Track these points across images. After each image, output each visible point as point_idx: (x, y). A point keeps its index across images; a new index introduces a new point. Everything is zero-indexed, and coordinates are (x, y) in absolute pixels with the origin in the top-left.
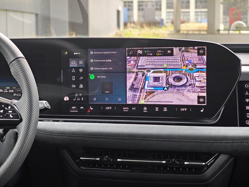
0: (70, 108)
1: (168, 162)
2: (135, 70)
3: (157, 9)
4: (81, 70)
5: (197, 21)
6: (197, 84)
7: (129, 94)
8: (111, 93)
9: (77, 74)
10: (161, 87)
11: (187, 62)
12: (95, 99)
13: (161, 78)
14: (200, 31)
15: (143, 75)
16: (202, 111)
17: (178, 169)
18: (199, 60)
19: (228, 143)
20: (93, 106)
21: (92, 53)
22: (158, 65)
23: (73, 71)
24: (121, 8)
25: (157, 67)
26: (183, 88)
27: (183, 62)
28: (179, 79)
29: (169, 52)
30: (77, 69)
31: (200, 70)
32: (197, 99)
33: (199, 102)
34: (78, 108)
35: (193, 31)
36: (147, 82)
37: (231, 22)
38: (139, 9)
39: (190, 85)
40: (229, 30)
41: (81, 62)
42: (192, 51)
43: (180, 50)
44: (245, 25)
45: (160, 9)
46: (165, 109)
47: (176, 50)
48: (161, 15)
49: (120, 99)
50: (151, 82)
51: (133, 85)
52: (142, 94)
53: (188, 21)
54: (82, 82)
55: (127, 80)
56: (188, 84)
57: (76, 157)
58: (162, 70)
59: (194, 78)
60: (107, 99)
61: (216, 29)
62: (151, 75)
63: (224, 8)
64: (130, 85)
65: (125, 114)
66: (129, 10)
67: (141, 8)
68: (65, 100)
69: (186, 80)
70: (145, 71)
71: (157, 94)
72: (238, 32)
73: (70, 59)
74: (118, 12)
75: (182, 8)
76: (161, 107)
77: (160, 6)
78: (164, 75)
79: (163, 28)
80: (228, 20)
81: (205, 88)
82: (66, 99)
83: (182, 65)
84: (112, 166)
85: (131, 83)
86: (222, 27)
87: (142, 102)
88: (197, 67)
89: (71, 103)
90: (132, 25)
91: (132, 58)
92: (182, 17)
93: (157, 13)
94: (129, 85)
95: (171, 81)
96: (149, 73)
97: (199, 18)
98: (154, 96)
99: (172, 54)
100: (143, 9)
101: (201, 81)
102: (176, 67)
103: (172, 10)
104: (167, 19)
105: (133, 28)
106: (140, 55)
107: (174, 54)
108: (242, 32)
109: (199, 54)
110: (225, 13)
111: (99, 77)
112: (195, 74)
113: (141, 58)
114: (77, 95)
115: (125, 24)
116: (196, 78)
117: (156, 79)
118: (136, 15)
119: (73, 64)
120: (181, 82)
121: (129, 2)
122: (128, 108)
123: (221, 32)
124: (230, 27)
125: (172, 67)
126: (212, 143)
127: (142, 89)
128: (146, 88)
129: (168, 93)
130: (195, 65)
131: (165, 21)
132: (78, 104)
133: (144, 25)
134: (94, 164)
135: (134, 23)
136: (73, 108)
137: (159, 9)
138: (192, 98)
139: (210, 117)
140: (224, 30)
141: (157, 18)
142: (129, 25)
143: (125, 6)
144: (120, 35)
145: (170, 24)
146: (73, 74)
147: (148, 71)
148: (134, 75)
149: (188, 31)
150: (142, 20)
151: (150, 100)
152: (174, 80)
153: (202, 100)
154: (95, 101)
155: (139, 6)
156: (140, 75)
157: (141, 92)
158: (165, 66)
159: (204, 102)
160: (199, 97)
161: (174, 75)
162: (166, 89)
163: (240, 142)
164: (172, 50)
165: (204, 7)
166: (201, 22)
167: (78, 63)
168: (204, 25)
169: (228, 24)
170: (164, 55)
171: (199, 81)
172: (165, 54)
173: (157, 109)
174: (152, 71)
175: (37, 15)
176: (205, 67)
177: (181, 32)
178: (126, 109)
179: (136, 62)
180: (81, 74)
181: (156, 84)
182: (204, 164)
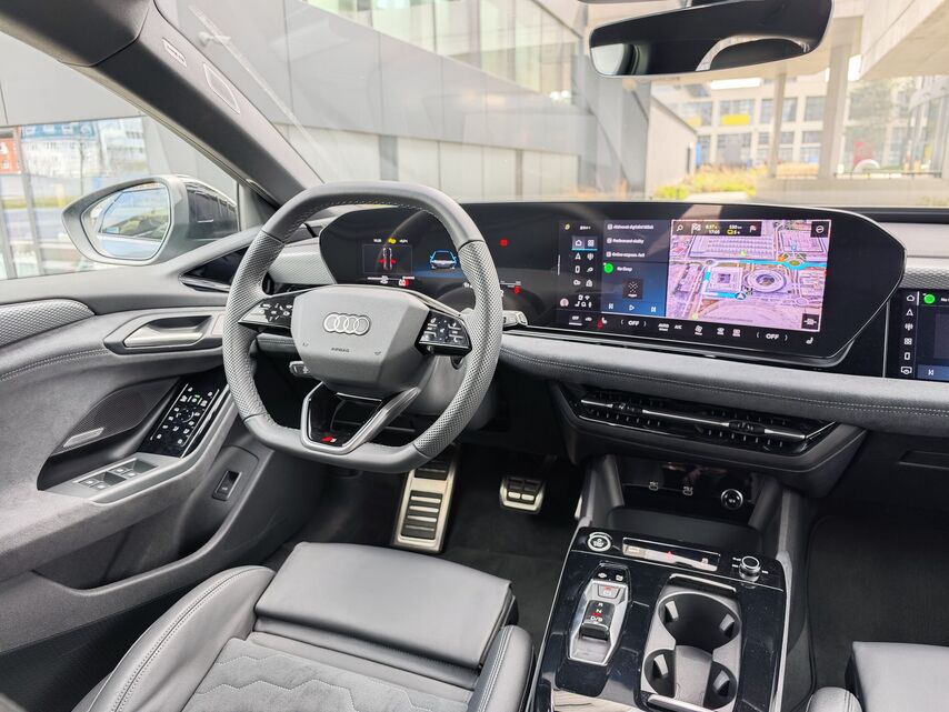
0: (569, 319)
1: (733, 425)
2: (686, 260)
3: (744, 146)
4: (590, 257)
5: (802, 160)
6: (805, 291)
7: (672, 301)
8: (640, 297)
9: (584, 263)
10: (731, 293)
11: (787, 249)
12: (611, 306)
13: (732, 277)
14: (806, 175)
15: (699, 269)
16: (809, 342)
17: (751, 439)
18: (814, 246)
19: (858, 408)
20: (606, 316)
21: (610, 227)
22: (730, 252)
23: (578, 257)
24: (692, 145)
25: (727, 255)
26: (775, 297)
27: (780, 249)
28: (769, 280)
29: (753, 228)
30: (584, 254)
31: (813, 265)
32: (801, 318)
33: (804, 325)
34: (582, 319)
35: (796, 175)
36: (705, 282)
37: (857, 161)
38: (719, 147)
39: (789, 292)
40: (851, 174)
41: (591, 243)
42: (800, 227)
43: (775, 226)
44: (877, 165)
45: (749, 145)
46: (736, 333)
47: (767, 225)
48: (749, 154)
49: (654, 309)
50: (714, 283)
51: (679, 285)
52: (694, 303)
53: (790, 160)
54: (590, 276)
55: (669, 277)
56: (785, 290)
57: (573, 399)
58: (736, 261)
59: (797, 280)
60: (631, 308)
61: (832, 171)
62: (714, 269)
63: (847, 140)
64: (675, 285)
65: (662, 334)
66: (704, 147)
67: (722, 144)
68: (562, 304)
69: (782, 282)
70: (704, 262)
71: (723, 305)
72: (866, 176)
73: (574, 238)
74: (689, 150)
75: (782, 142)
76: (729, 328)
77: (750, 140)
78: (739, 270)
79: (751, 170)
80: (852, 158)
81: (822, 300)
82: (564, 302)
83: (777, 255)
84: (632, 422)
85: (677, 281)
86: (841, 169)
87: (695, 317)
88: (808, 259)
89: (571, 310)
90: (708, 168)
91: (682, 237)
92: (780, 156)
93: (744, 150)
94: (672, 285)
95: (752, 282)
96: (710, 267)
97: (806, 156)
98: (717, 307)
99: (757, 233)
100: (724, 147)
101: (813, 286)
102: (764, 257)
103: (765, 146)
104: (758, 159)
105: (708, 172)
106: (696, 233)
107: (762, 233)
108: (874, 176)
109: (814, 234)
110: (846, 149)
111: (619, 269)
112: (801, 273)
113: (698, 237)
114: (581, 298)
115: (698, 167)
116: (804, 280)
117: (723, 278)
118: (713, 154)
119: (578, 245)
120: (770, 286)
121: (704, 137)
122: (667, 326)
123: (839, 177)
124: (853, 169)
125: (756, 257)
126: (825, 404)
127: (696, 293)
128: (703, 292)
129: (745, 303)
130: (804, 255)
131: (754, 163)
132: (583, 312)
133: (724, 168)
134: (602, 413)
135: (710, 165)
136: (575, 318)
137: (747, 144)
138: (790, 316)
139: (825, 354)
140: (845, 173)
141: (743, 158)
142: (702, 167)
143: (699, 142)
144: (663, 196)
145: (762, 166)
146: (578, 262)
147: (711, 262)
148: (682, 269)
149: (787, 175)
150: (722, 160)
151: (709, 315)
152: (758, 280)
153: (810, 322)
154: (611, 310)
155: (719, 141)
156: (693, 270)
157: (693, 300)
158: (743, 255)
159: (815, 326)
160: (806, 317)
161: (758, 273)
162: (740, 296)
163: (885, 409)
164: (759, 225)
165: (814, 141)
166: (809, 161)
167: (586, 244)
168: (815, 165)
169: (851, 164)
170: (742, 234)
171: (808, 286)
172: (745, 232)
173: (721, 331)
174: (717, 262)
175: (579, 158)
176: (826, 259)
177: (778, 178)
178: (663, 327)
179: (689, 245)
180: (591, 263)
181: (723, 286)
182: (803, 437)
